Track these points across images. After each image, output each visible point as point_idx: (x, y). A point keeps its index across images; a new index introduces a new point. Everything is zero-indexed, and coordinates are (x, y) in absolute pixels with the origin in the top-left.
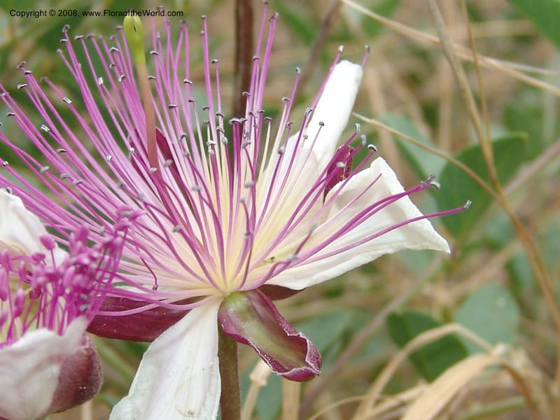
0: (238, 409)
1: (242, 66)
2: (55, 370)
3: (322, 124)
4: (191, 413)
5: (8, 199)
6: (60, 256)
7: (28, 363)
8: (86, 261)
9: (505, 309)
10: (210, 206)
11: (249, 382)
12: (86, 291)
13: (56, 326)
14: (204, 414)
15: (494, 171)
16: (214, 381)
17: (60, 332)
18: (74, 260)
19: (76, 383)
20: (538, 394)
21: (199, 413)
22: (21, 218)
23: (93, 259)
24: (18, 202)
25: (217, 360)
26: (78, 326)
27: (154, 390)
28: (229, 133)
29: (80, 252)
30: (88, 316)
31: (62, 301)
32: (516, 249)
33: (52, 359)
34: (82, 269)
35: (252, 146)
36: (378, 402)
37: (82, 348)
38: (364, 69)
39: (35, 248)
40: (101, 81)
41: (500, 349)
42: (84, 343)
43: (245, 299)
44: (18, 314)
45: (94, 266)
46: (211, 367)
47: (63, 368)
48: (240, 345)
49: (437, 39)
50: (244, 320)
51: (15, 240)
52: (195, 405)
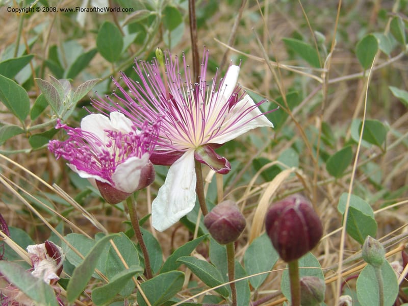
0: (203, 188)
1: (196, 74)
2: (139, 172)
3: (227, 85)
4: (187, 188)
5: (119, 114)
6: (138, 132)
7: (129, 169)
8: (148, 131)
9: (294, 157)
10: (188, 111)
11: (205, 182)
12: (148, 143)
13: (139, 155)
14: (191, 188)
15: (287, 105)
16: (194, 176)
17: (140, 157)
18: (143, 132)
19: (146, 177)
20: (308, 185)
21: (189, 188)
22: (124, 121)
23: (150, 131)
24: (123, 115)
25: (195, 169)
26: (146, 156)
27: (173, 182)
28: (194, 87)
29: (145, 129)
30: (150, 153)
31: (140, 149)
32: (296, 139)
33: (138, 168)
34: (146, 135)
35: (203, 91)
36: (252, 188)
37: (148, 164)
38: (240, 67)
39: (129, 130)
40: (149, 75)
41: (293, 169)
42: (148, 162)
43: (203, 148)
44: (125, 152)
45: (151, 133)
46: (193, 172)
47: (142, 172)
48: (202, 164)
49: (264, 59)
50: (203, 156)
51: (123, 129)
52: (187, 186)
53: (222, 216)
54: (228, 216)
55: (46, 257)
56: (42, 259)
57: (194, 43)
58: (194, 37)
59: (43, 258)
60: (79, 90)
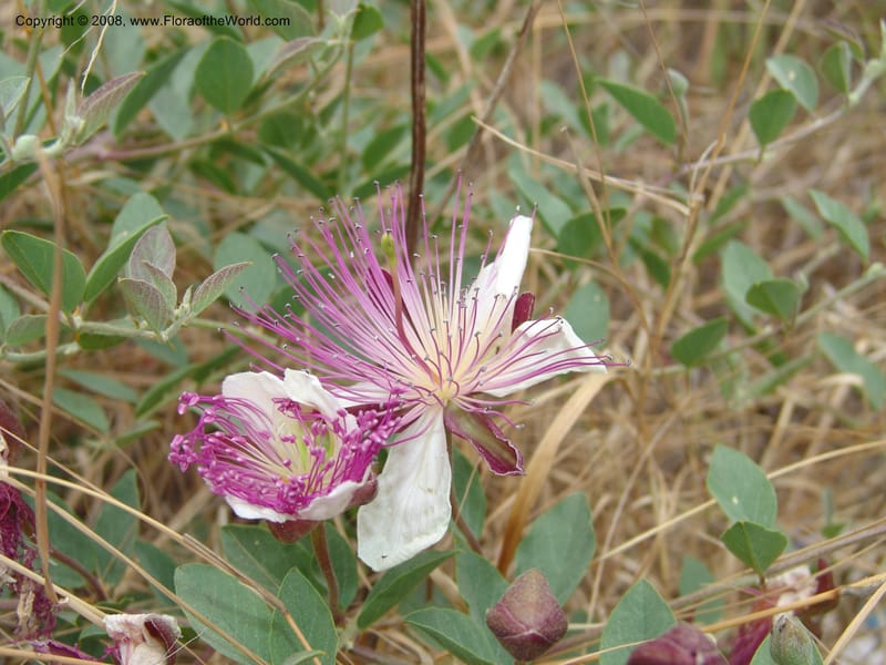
14: (440, 492)
16: (446, 469)
21: (436, 491)
25: (447, 454)
46: (443, 459)
52: (432, 484)
53: (528, 628)
54: (539, 628)
55: (144, 640)
56: (136, 644)
57: (418, 110)
58: (418, 98)
59: (140, 641)
60: (207, 288)
